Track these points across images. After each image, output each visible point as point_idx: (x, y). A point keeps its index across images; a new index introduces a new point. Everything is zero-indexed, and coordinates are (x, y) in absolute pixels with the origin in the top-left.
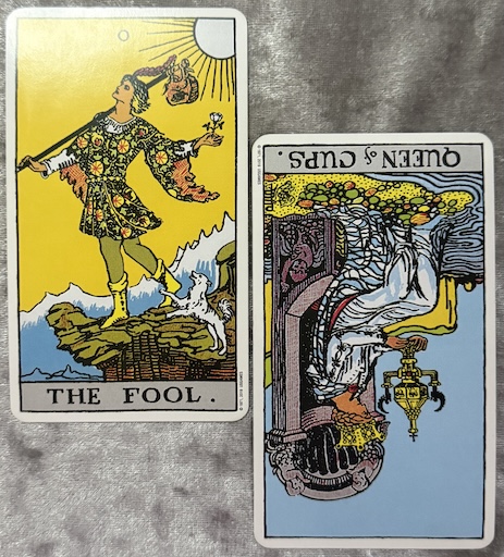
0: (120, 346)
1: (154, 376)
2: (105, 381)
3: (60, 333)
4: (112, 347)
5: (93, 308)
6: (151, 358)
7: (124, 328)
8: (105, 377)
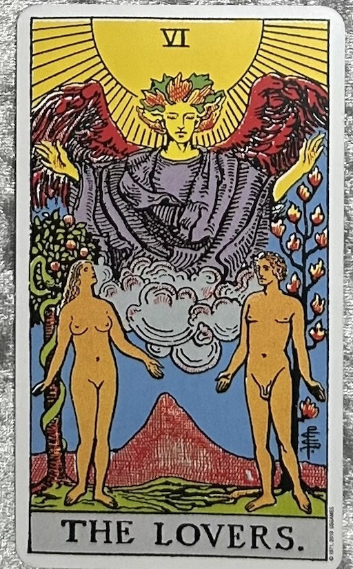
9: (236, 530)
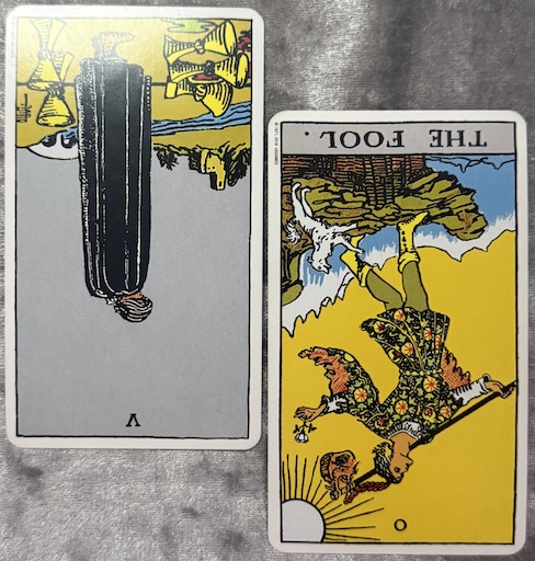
0: (407, 193)
1: (371, 160)
2: (424, 154)
3: (472, 207)
4: (416, 192)
5: (435, 235)
6: (374, 179)
7: (403, 213)
8: (424, 160)
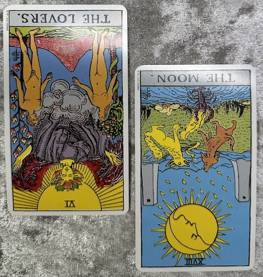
9: (44, 21)
